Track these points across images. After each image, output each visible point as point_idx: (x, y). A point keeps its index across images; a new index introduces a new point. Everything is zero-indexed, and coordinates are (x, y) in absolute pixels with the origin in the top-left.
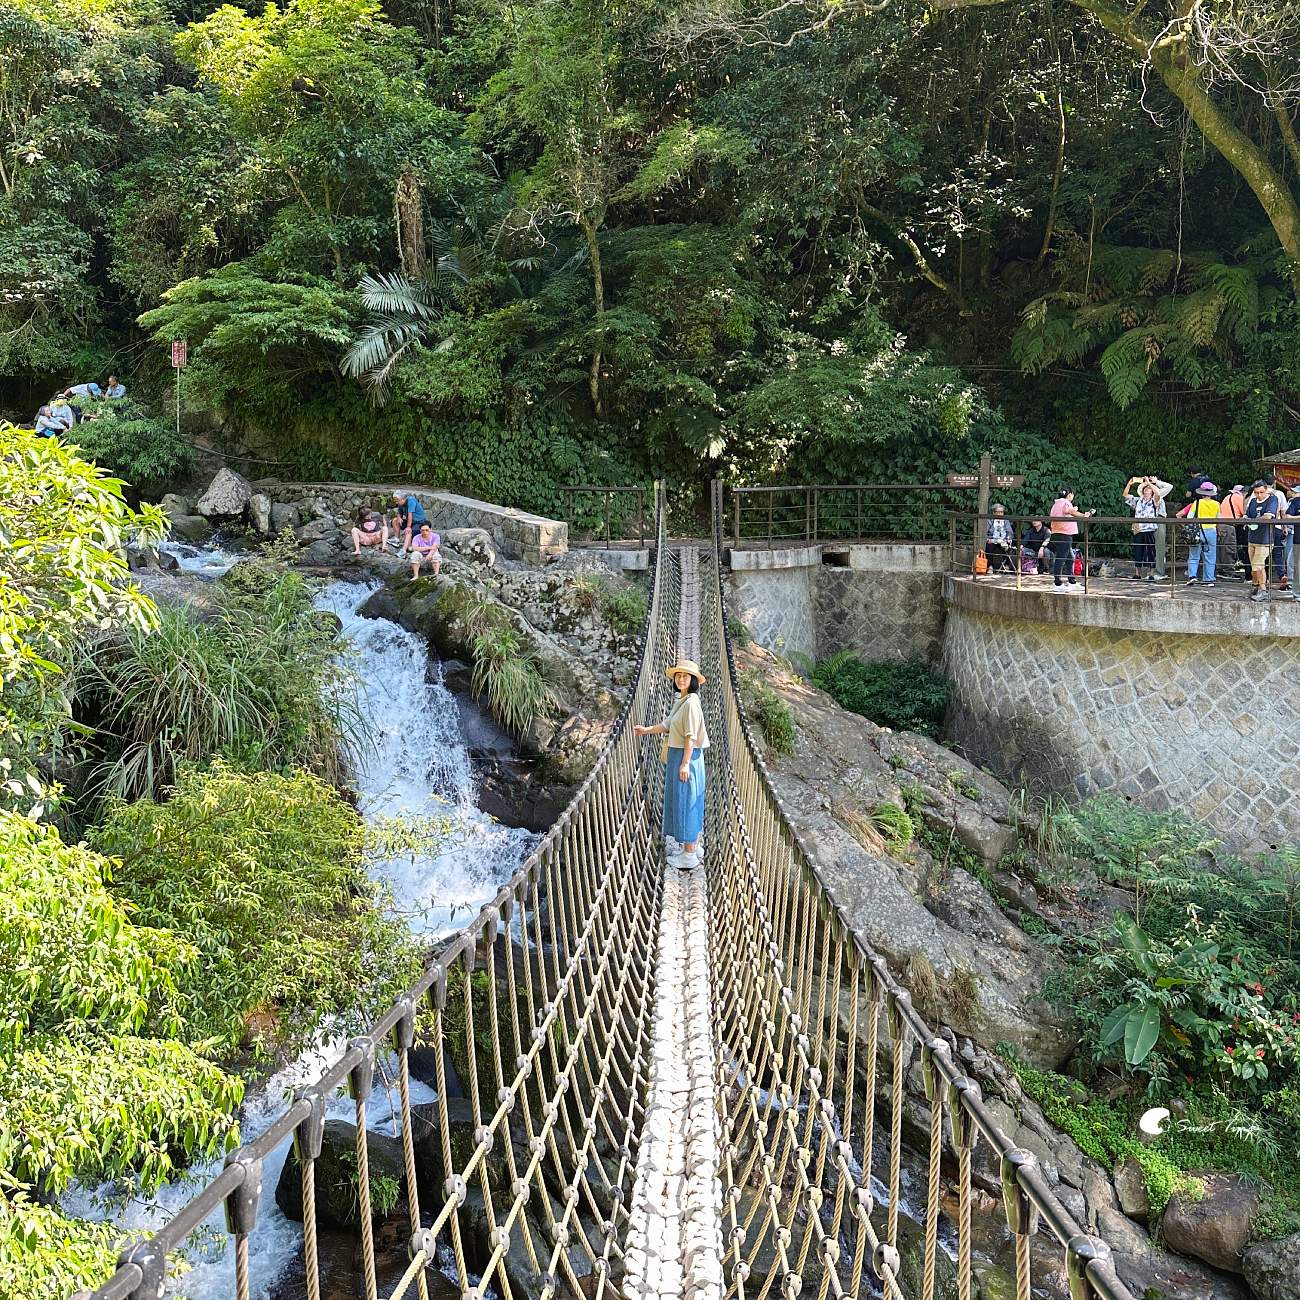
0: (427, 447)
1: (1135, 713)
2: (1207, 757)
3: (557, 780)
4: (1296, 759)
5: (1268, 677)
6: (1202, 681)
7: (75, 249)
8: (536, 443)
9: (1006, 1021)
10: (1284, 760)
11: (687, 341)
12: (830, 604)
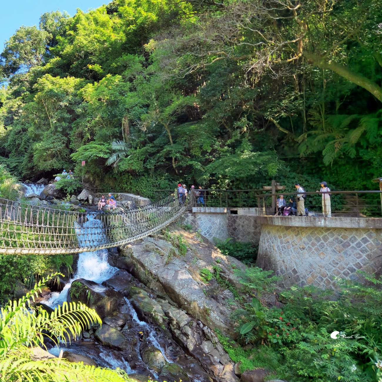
0: (131, 183)
1: (292, 252)
2: (311, 265)
3: (123, 256)
4: (337, 266)
5: (329, 241)
6: (310, 242)
7: (63, 141)
8: (157, 181)
9: (218, 323)
10: (334, 267)
11: (193, 152)
12: (232, 225)
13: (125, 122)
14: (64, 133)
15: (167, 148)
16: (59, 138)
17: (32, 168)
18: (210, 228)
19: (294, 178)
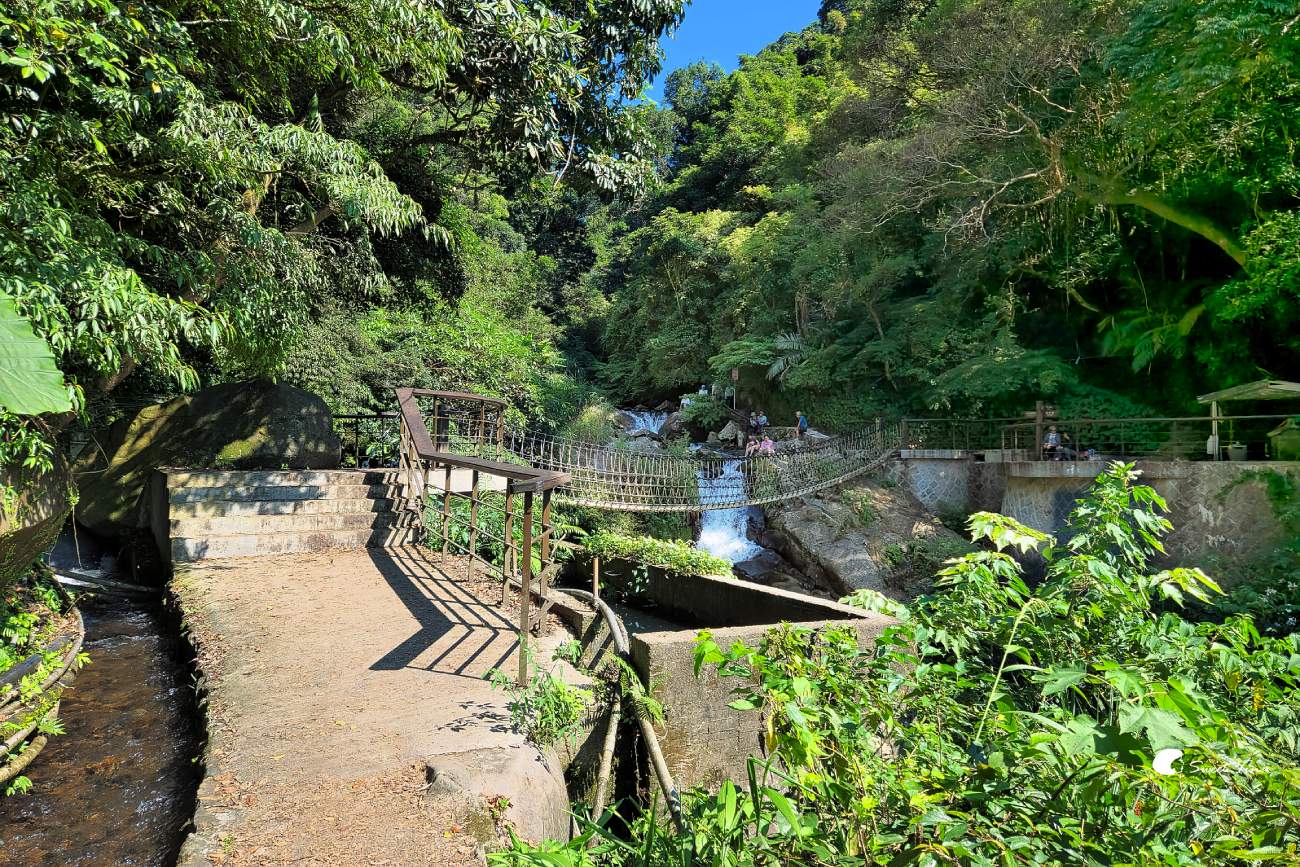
3: (771, 527)
11: (915, 351)
12: (975, 481)
13: (801, 298)
14: (701, 318)
15: (869, 347)
16: (690, 328)
17: (649, 382)
18: (934, 485)
19: (1087, 396)
